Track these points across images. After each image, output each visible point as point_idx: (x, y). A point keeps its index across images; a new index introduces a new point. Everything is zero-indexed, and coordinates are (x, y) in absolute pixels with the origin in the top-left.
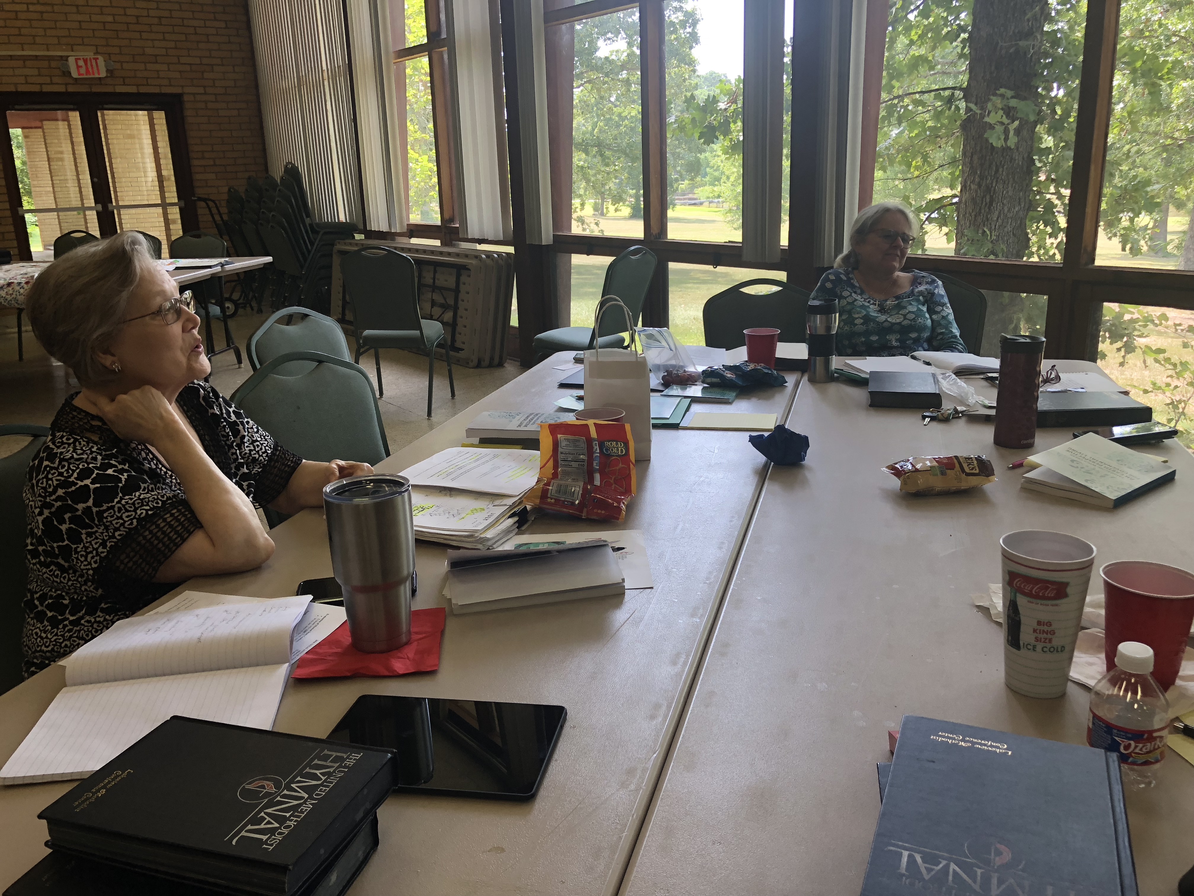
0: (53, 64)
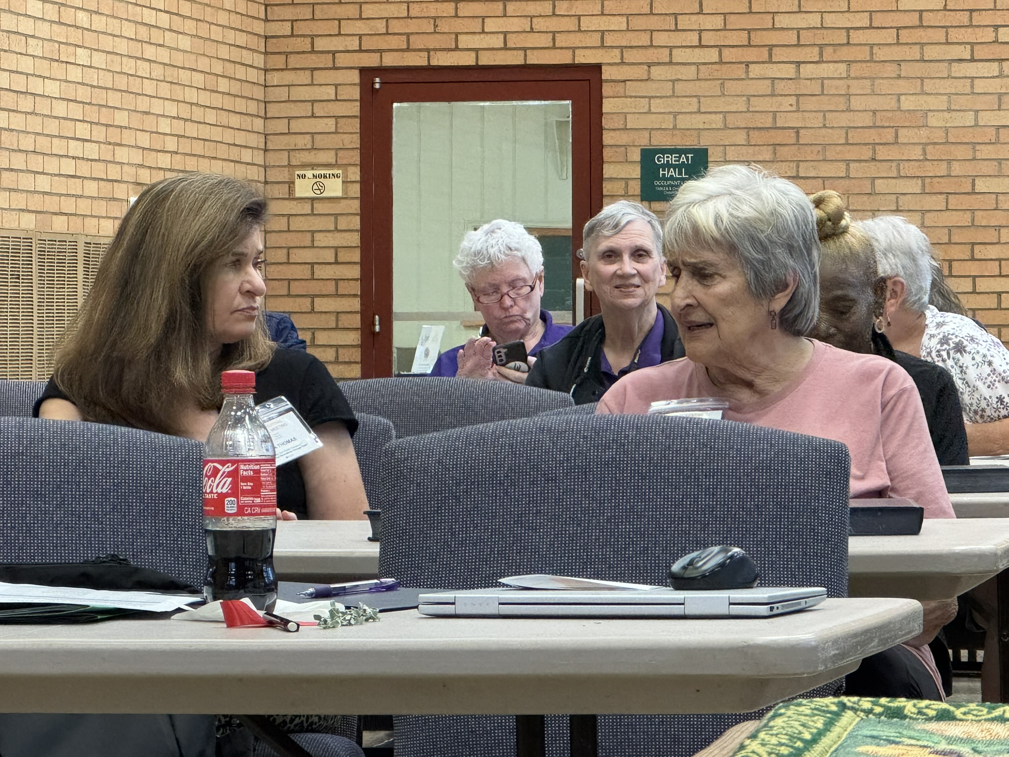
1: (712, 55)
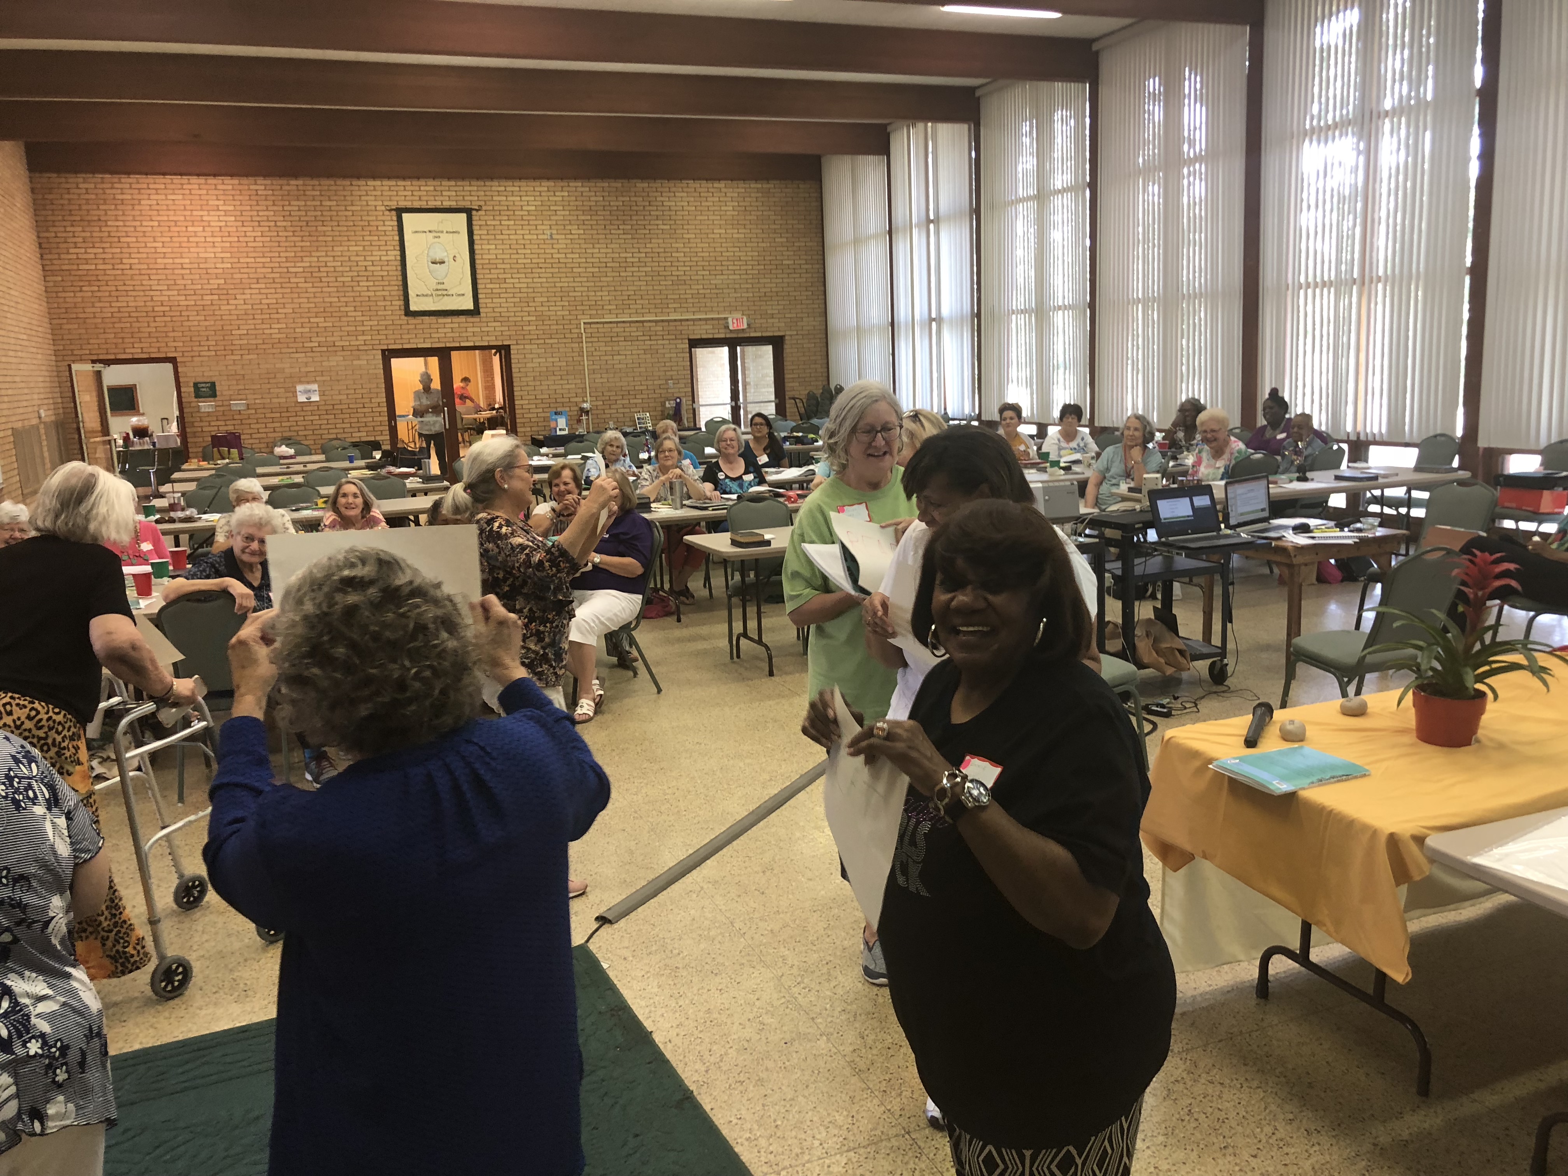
0: (721, 322)
1: (213, 353)
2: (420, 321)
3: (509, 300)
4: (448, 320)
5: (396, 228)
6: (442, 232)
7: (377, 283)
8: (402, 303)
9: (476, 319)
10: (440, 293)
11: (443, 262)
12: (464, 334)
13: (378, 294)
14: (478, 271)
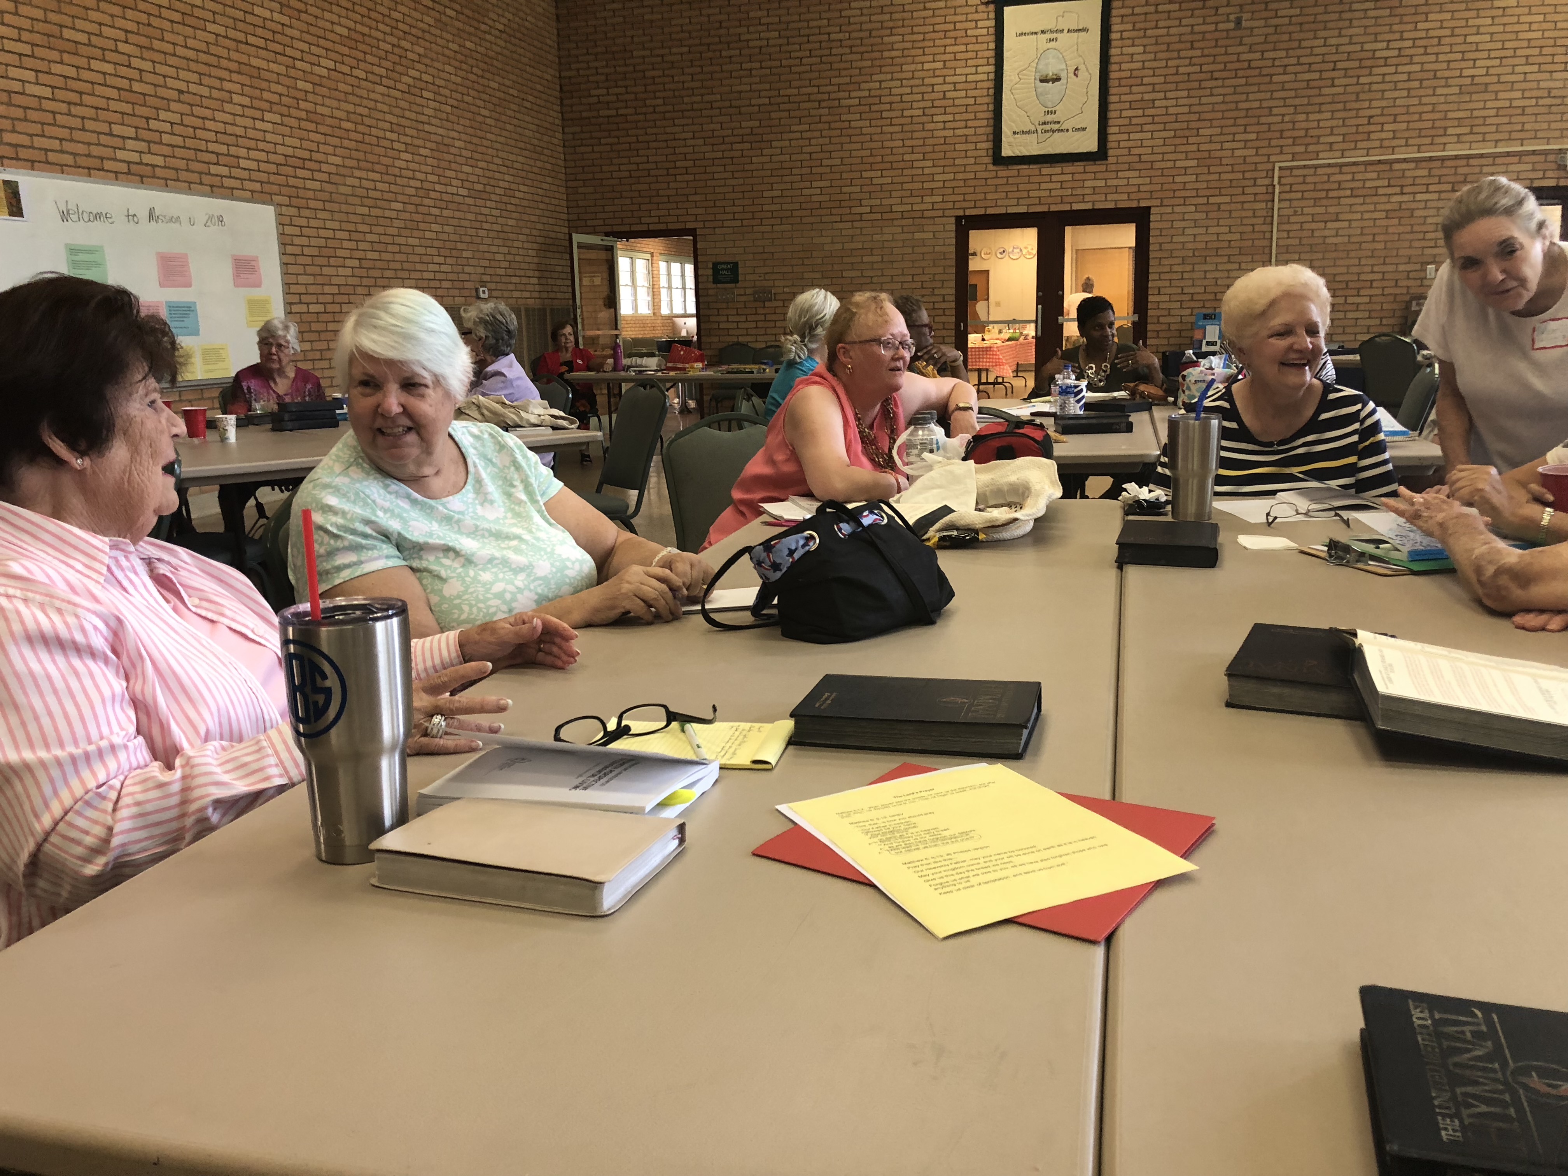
1: (739, 223)
2: (1015, 173)
3: (1156, 135)
4: (1058, 170)
5: (992, 31)
6: (1062, 31)
7: (957, 117)
8: (990, 145)
9: (1099, 167)
10: (1048, 127)
11: (1058, 79)
12: (1079, 192)
13: (958, 132)
14: (1112, 91)
